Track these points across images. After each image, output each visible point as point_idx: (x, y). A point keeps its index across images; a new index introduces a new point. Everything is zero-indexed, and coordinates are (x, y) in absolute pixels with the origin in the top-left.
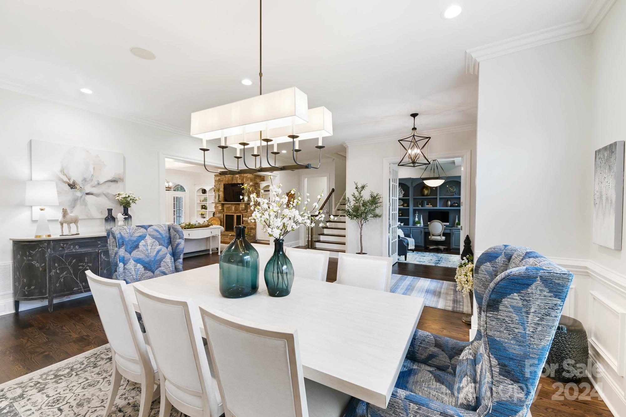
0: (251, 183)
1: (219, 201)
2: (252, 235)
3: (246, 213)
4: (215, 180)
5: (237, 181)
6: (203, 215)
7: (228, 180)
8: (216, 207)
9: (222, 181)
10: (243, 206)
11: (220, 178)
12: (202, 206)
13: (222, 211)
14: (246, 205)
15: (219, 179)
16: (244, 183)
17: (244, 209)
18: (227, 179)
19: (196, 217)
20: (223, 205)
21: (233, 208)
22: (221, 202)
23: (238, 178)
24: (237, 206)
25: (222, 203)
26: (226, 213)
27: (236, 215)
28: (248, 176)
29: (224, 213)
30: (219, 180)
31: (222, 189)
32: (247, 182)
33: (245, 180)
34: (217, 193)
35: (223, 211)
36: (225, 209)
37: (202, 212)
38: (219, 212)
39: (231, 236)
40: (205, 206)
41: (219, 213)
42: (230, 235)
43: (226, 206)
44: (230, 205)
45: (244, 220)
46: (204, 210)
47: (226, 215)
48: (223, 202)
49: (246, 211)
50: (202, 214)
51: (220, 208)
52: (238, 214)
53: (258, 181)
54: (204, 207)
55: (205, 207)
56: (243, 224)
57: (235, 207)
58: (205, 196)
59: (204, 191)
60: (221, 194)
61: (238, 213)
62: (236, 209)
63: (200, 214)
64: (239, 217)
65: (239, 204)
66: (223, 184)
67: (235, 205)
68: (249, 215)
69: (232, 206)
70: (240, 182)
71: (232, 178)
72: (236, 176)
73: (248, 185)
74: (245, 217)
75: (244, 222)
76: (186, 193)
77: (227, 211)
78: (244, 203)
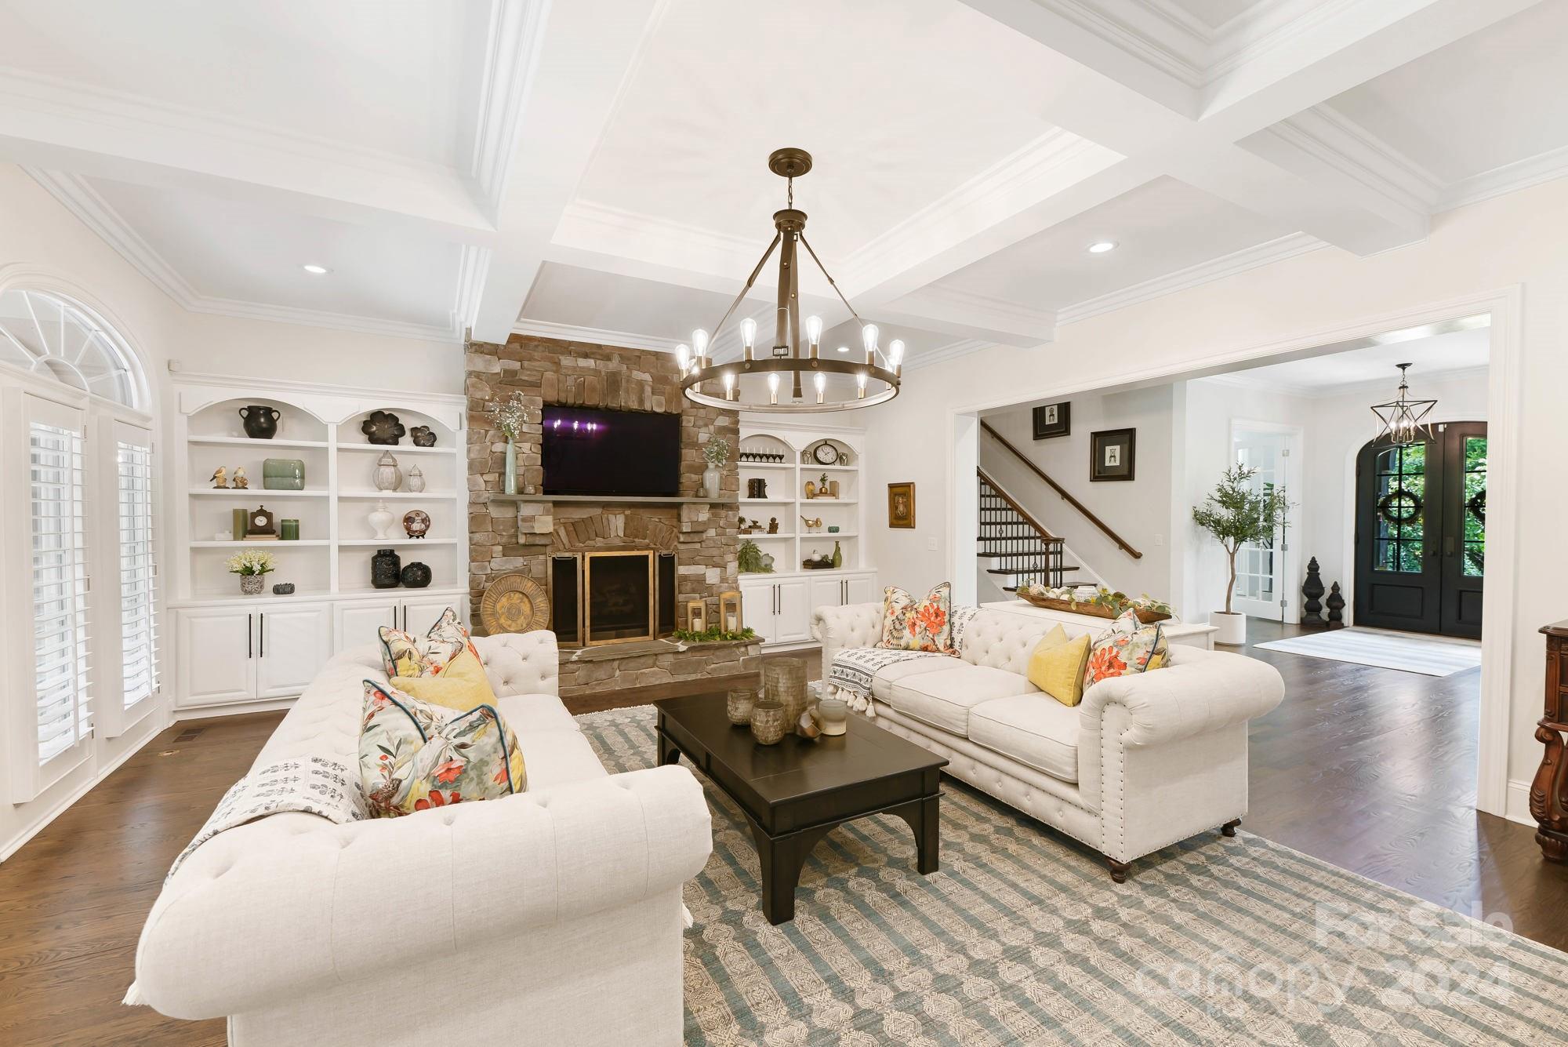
1: (520, 491)
4: (475, 375)
5: (641, 401)
9: (536, 385)
10: (704, 516)
11: (516, 365)
14: (721, 510)
15: (510, 374)
16: (679, 417)
17: (703, 528)
18: (570, 381)
20: (555, 508)
21: (617, 523)
23: (648, 390)
24: (650, 516)
27: (657, 554)
29: (549, 549)
30: (509, 379)
31: (533, 428)
32: (702, 411)
33: (686, 403)
35: (550, 543)
37: (241, 557)
38: (506, 546)
41: (504, 555)
43: (572, 515)
44: (598, 511)
45: (688, 578)
47: (592, 559)
49: (698, 536)
51: (546, 525)
54: (260, 525)
57: (634, 520)
58: (278, 455)
60: (530, 451)
62: (641, 531)
64: (667, 565)
65: (678, 506)
66: (540, 401)
67: (628, 512)
68: (715, 552)
69: (611, 517)
70: (659, 405)
71: (613, 382)
72: (638, 375)
73: (706, 425)
74: (692, 562)
75: (687, 585)
76: (148, 419)
77: (569, 541)
78: (710, 504)
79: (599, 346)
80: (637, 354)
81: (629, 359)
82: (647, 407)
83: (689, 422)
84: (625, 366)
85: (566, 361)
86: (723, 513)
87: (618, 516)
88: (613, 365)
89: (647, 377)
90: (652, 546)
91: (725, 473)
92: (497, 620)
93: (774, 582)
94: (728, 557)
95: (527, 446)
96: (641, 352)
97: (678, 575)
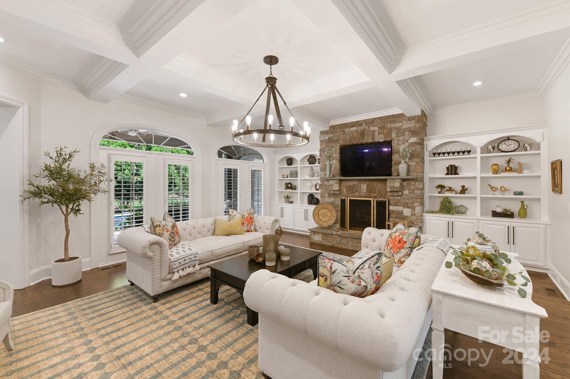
0: (413, 140)
3: (399, 198)
4: (322, 141)
5: (373, 138)
7: (351, 138)
8: (322, 186)
9: (338, 141)
10: (397, 184)
11: (332, 135)
12: (287, 184)
15: (331, 138)
16: (391, 140)
17: (395, 190)
18: (348, 136)
20: (341, 182)
21: (364, 187)
22: (335, 177)
23: (376, 133)
25: (338, 180)
26: (350, 197)
27: (375, 200)
28: (405, 126)
29: (340, 196)
30: (330, 140)
31: (337, 155)
32: (402, 137)
33: (394, 135)
34: (327, 163)
35: (342, 194)
36: (345, 190)
37: (286, 194)
40: (292, 184)
41: (329, 197)
43: (347, 184)
44: (356, 183)
45: (393, 211)
46: (290, 190)
48: (340, 178)
50: (287, 197)
51: (334, 187)
52: (380, 199)
54: (290, 186)
55: (292, 186)
56: (390, 218)
57: (371, 186)
58: (293, 169)
59: (290, 161)
60: (335, 163)
62: (372, 190)
65: (387, 180)
66: (338, 145)
67: (368, 183)
68: (408, 201)
69: (362, 185)
70: (381, 138)
71: (363, 134)
72: (372, 128)
73: (404, 143)
74: (396, 204)
75: (393, 215)
76: (266, 164)
77: (347, 193)
78: (401, 179)
79: (358, 122)
80: (372, 120)
81: (369, 123)
82: (376, 140)
83: (395, 143)
84: (367, 126)
85: (347, 130)
86: (413, 183)
87: (364, 184)
88: (362, 128)
89: (376, 128)
90: (378, 196)
91: (414, 164)
92: (318, 216)
93: (448, 219)
94: (416, 204)
95: (334, 161)
96: (374, 119)
97: (389, 210)
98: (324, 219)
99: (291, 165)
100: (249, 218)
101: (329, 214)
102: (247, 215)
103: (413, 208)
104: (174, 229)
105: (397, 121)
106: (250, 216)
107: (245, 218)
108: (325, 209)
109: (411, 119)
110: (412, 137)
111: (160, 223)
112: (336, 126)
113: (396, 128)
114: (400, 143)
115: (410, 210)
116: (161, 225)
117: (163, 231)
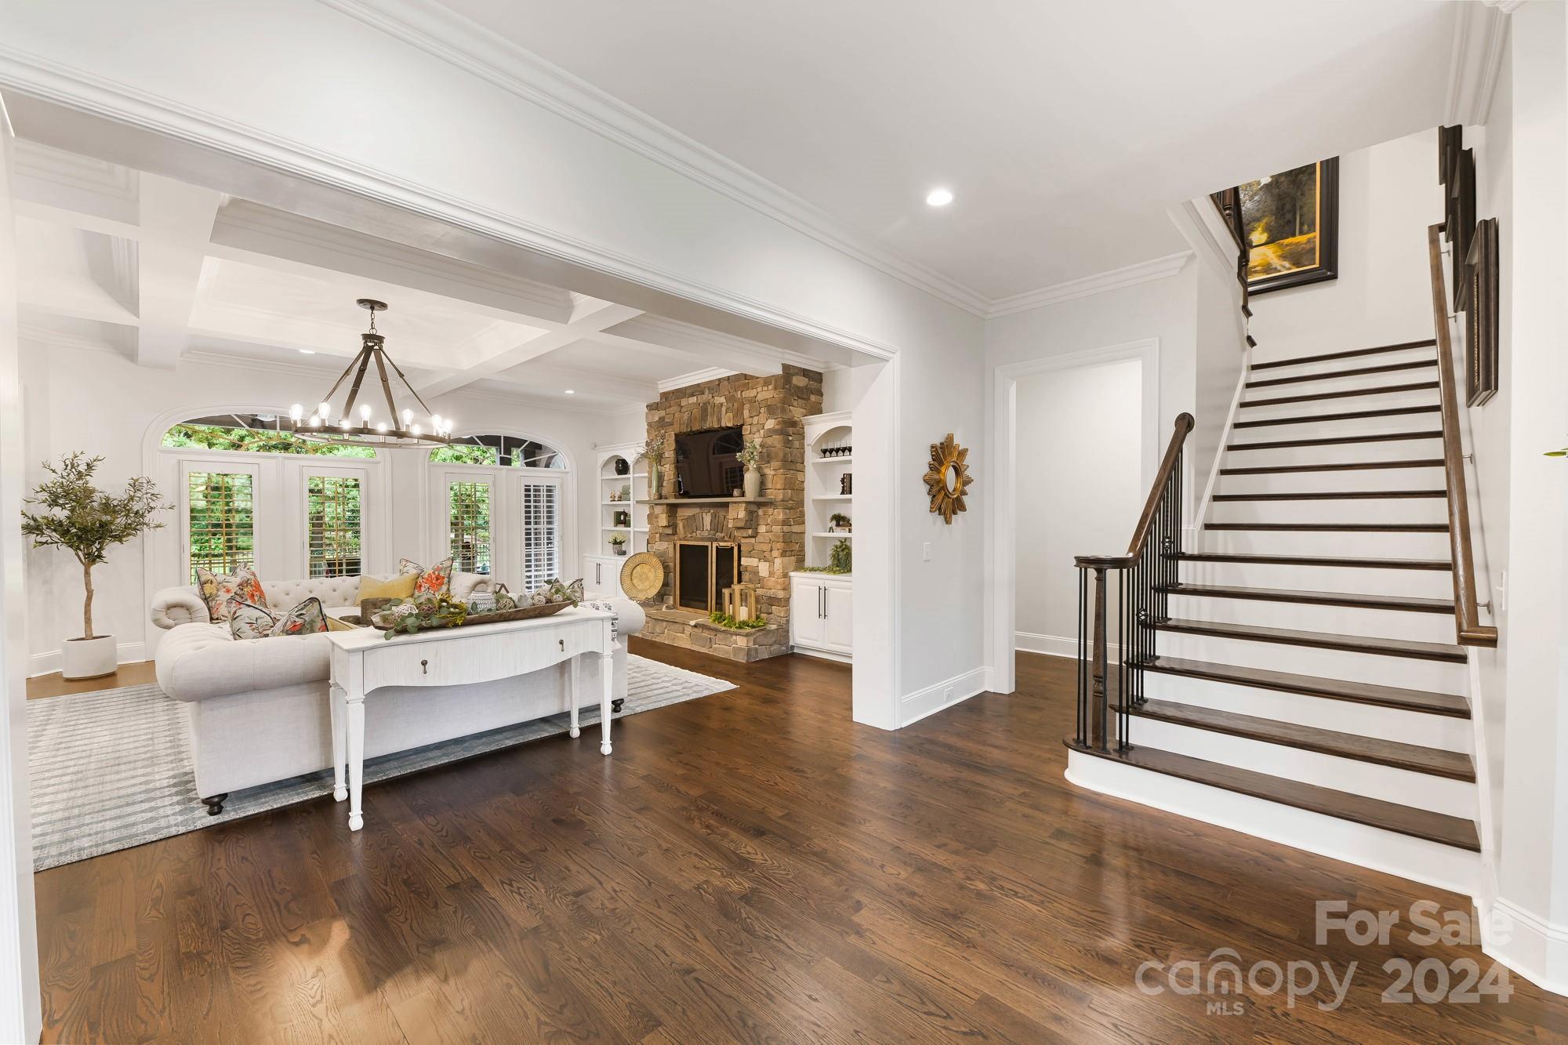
0: (770, 424)
1: (661, 497)
2: (774, 627)
3: (752, 541)
4: (650, 425)
5: (719, 420)
6: (621, 543)
7: (690, 419)
8: (651, 518)
9: (671, 424)
10: (742, 514)
11: (662, 413)
12: (618, 514)
13: (670, 531)
14: (753, 508)
15: (662, 419)
16: (742, 425)
17: (742, 524)
18: (686, 416)
19: (600, 552)
20: (672, 509)
21: (707, 519)
22: (666, 498)
23: (724, 409)
24: (721, 513)
25: (668, 505)
26: (685, 539)
27: (715, 545)
28: (760, 397)
29: (676, 537)
30: (662, 424)
31: (669, 454)
32: (756, 418)
33: (746, 413)
34: (654, 469)
35: (675, 533)
36: (680, 525)
37: (615, 535)
38: (661, 534)
39: (695, 626)
40: (626, 514)
41: (660, 540)
42: (693, 623)
43: (683, 513)
44: (696, 511)
45: (746, 568)
46: (621, 528)
47: (681, 545)
48: (672, 501)
49: (750, 531)
50: (615, 543)
51: (663, 520)
52: (722, 544)
53: (796, 412)
54: (622, 519)
55: (625, 518)
56: (740, 581)
57: (714, 516)
58: (625, 483)
59: (622, 467)
60: (669, 470)
61: (723, 540)
62: (717, 526)
63: (611, 540)
64: (725, 555)
65: (726, 505)
66: (673, 433)
67: (712, 511)
68: (765, 547)
69: (707, 514)
70: (729, 421)
71: (704, 409)
72: (718, 400)
73: (759, 431)
74: (749, 555)
75: (745, 575)
76: (568, 473)
77: (685, 533)
78: (746, 502)
79: (698, 385)
80: (717, 383)
81: (713, 389)
82: (723, 425)
83: (747, 430)
84: (711, 395)
85: (684, 402)
86: (770, 511)
87: (710, 513)
88: (704, 398)
89: (722, 400)
90: (726, 539)
91: (772, 473)
92: (631, 579)
93: (821, 584)
94: (775, 553)
95: (667, 466)
96: (719, 380)
97: (739, 564)
98: (641, 585)
99: (626, 474)
100: (433, 576)
101: (652, 575)
102: (431, 571)
103: (771, 562)
104: (245, 590)
105: (750, 385)
106: (437, 573)
107: (426, 576)
108: (644, 565)
109: (767, 381)
110: (769, 418)
111: (212, 578)
112: (668, 393)
113: (748, 400)
114: (754, 429)
115: (768, 563)
116: (214, 581)
117: (218, 590)
